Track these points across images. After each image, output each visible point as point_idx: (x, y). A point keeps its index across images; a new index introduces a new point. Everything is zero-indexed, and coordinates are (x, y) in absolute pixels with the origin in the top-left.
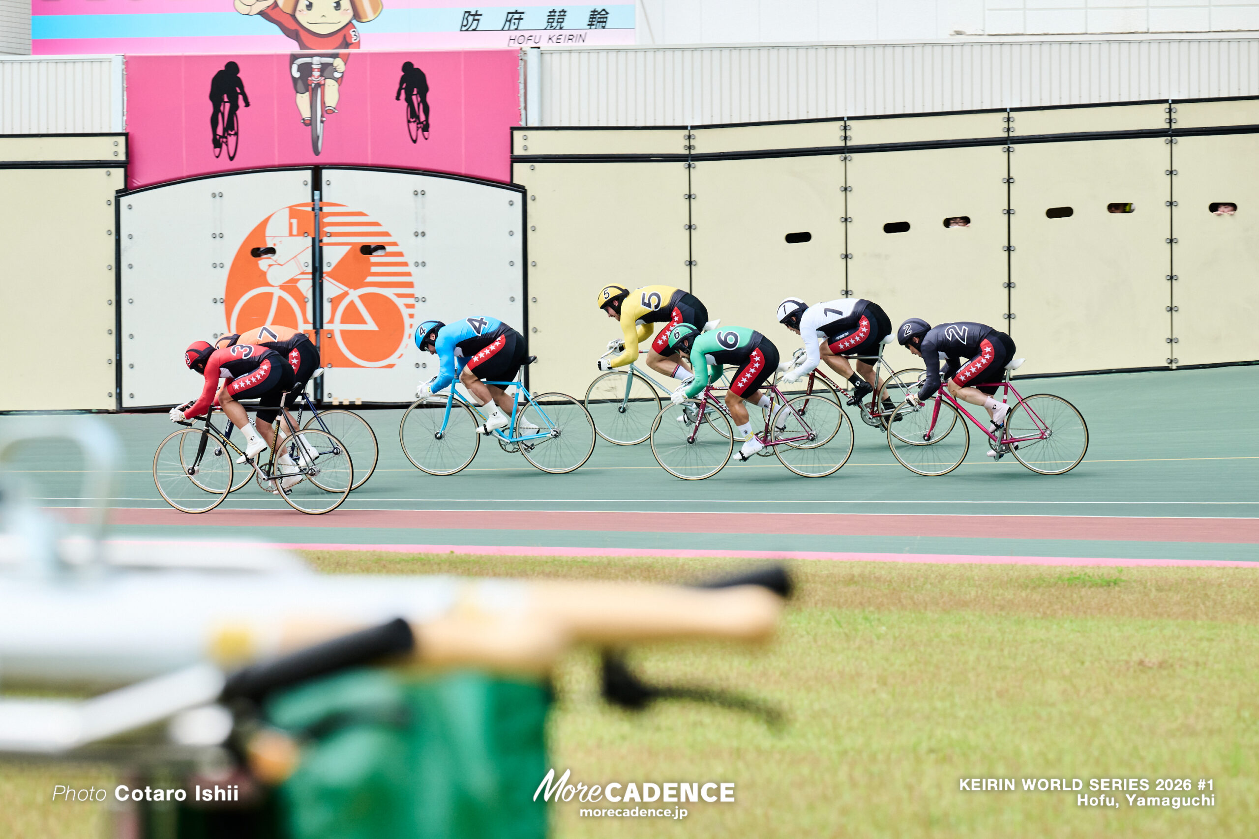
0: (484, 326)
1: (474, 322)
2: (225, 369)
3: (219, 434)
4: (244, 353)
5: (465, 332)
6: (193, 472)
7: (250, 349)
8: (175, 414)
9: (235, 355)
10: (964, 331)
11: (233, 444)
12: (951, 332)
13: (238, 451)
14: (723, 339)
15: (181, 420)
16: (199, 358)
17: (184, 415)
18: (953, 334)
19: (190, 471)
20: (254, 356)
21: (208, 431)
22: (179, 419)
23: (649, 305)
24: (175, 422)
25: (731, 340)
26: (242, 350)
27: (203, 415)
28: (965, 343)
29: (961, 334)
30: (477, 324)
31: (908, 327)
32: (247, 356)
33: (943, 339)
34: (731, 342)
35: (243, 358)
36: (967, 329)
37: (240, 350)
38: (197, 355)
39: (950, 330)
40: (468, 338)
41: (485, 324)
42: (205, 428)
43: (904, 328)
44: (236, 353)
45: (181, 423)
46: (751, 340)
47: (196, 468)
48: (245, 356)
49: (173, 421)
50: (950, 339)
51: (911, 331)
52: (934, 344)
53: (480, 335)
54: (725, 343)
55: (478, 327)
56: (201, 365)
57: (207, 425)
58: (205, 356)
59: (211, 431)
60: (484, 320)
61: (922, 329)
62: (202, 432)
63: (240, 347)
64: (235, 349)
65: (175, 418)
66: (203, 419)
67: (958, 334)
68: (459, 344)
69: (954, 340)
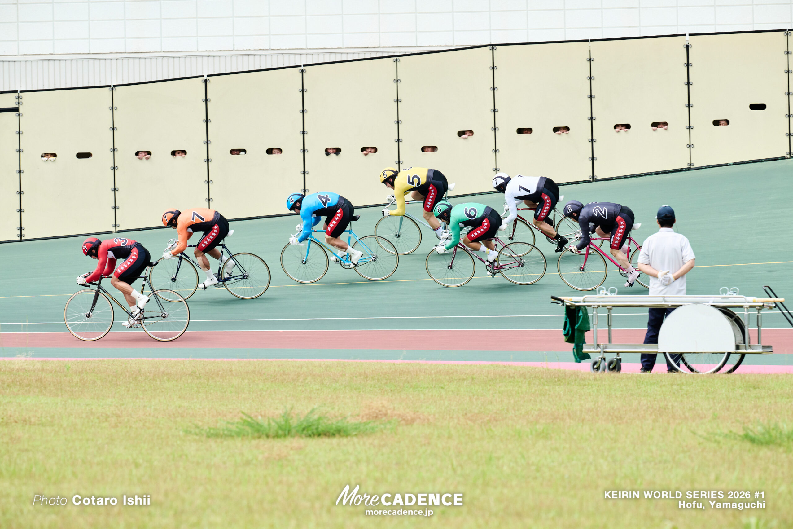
0: (329, 201)
1: (322, 198)
2: (111, 252)
3: (106, 293)
4: (122, 243)
5: (317, 205)
6: (89, 316)
7: (126, 241)
8: (80, 280)
9: (117, 243)
10: (604, 210)
11: (114, 299)
12: (597, 211)
13: (118, 303)
14: (468, 213)
15: (83, 283)
16: (93, 246)
17: (85, 280)
18: (598, 213)
19: (87, 315)
20: (128, 245)
21: (99, 291)
22: (82, 283)
23: (413, 183)
24: (80, 285)
25: (472, 214)
26: (121, 241)
27: (95, 281)
28: (606, 218)
29: (603, 213)
30: (324, 200)
31: (569, 207)
32: (124, 245)
33: (592, 215)
34: (473, 215)
35: (122, 245)
36: (606, 209)
37: (119, 240)
38: (91, 245)
39: (596, 209)
40: (319, 209)
41: (329, 200)
42: (97, 289)
43: (567, 208)
44: (117, 242)
45: (83, 285)
46: (484, 213)
47: (91, 314)
48: (123, 245)
49: (79, 284)
50: (596, 215)
51: (571, 210)
52: (586, 218)
53: (326, 207)
54: (469, 215)
55: (325, 202)
56: (94, 251)
57: (99, 287)
58: (96, 245)
59: (101, 291)
60: (328, 198)
61: (578, 208)
62: (95, 291)
63: (119, 239)
64: (117, 240)
65: (80, 282)
66: (96, 284)
67: (601, 212)
68: (314, 212)
69: (599, 216)
